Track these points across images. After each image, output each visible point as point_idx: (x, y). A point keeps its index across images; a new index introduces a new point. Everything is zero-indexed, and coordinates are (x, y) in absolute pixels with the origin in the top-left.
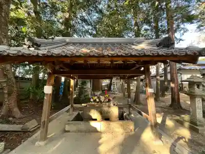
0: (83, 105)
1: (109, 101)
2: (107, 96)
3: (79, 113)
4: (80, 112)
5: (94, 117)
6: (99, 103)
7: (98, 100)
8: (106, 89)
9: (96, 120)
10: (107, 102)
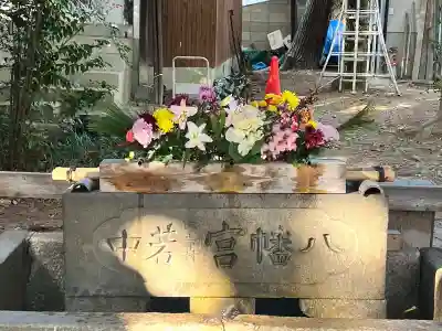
0: (59, 174)
1: (309, 146)
2: (293, 99)
3: (25, 247)
4: (37, 240)
5: (161, 283)
6: (215, 168)
7: (197, 137)
8: (277, 40)
9: (179, 305)
10: (285, 157)
